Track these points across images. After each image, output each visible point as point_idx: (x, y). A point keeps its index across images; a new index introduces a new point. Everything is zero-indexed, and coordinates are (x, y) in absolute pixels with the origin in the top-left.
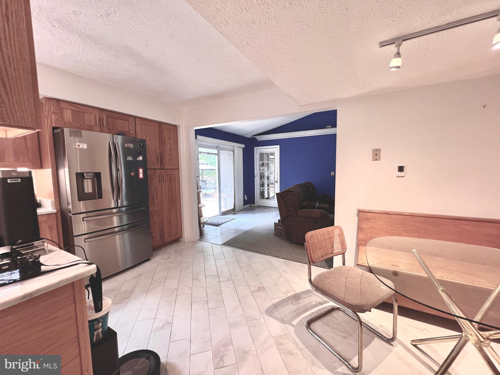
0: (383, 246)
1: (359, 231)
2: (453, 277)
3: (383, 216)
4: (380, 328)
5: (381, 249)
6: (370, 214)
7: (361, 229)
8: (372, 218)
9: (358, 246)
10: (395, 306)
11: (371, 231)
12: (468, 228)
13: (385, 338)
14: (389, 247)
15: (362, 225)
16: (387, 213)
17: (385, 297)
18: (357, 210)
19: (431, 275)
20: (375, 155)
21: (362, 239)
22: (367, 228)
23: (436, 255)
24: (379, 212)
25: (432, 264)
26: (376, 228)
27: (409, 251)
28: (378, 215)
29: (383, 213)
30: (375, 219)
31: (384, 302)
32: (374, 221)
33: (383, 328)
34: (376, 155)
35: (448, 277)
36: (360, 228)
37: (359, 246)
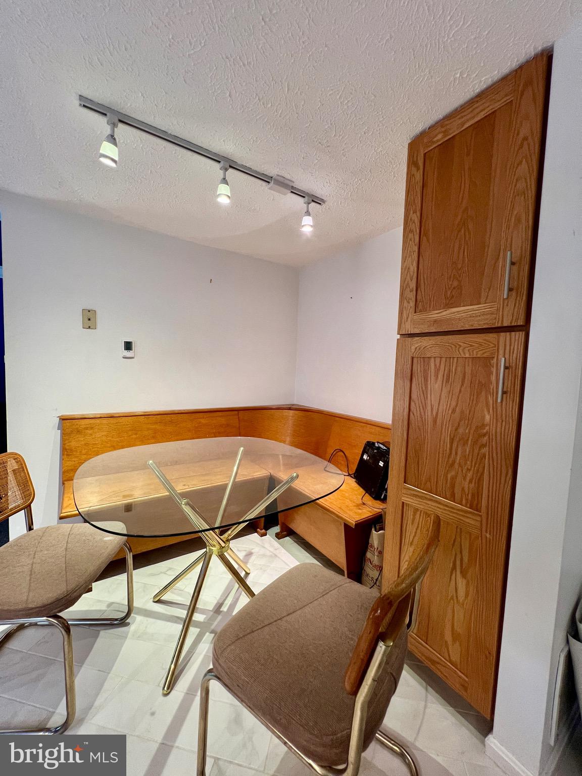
0: (107, 471)
1: (63, 455)
2: (194, 484)
3: (105, 421)
4: (109, 609)
5: (105, 477)
6: (83, 422)
7: (67, 452)
8: (86, 429)
9: (63, 484)
10: (129, 560)
11: (86, 451)
12: (203, 421)
13: (116, 620)
14: (118, 470)
15: (68, 444)
16: (112, 417)
17: (113, 552)
18: (57, 417)
19: (172, 490)
20: (87, 320)
21: (70, 468)
22: (78, 447)
23: (176, 463)
24: (99, 416)
25: (172, 474)
26: (95, 444)
27: (145, 467)
28: (98, 421)
29: (106, 416)
30: (92, 428)
31: (111, 562)
32: (90, 432)
33: (114, 605)
34: (89, 319)
35: (189, 486)
36: (66, 449)
37: (65, 482)
